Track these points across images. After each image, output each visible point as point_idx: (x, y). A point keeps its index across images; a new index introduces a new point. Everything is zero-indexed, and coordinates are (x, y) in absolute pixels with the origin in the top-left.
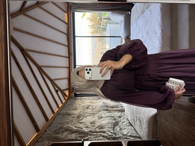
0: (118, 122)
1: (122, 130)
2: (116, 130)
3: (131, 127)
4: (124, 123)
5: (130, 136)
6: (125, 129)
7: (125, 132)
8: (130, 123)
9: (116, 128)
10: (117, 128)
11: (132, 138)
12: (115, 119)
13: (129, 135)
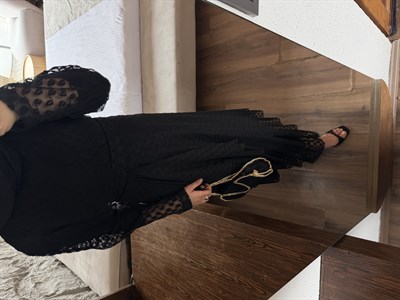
0: (25, 269)
1: (41, 286)
2: (23, 290)
3: (62, 271)
4: (42, 267)
5: (65, 293)
6: (47, 279)
7: (49, 288)
8: (57, 260)
9: (22, 285)
10: (27, 284)
11: (71, 297)
12: (15, 263)
13: (61, 291)
